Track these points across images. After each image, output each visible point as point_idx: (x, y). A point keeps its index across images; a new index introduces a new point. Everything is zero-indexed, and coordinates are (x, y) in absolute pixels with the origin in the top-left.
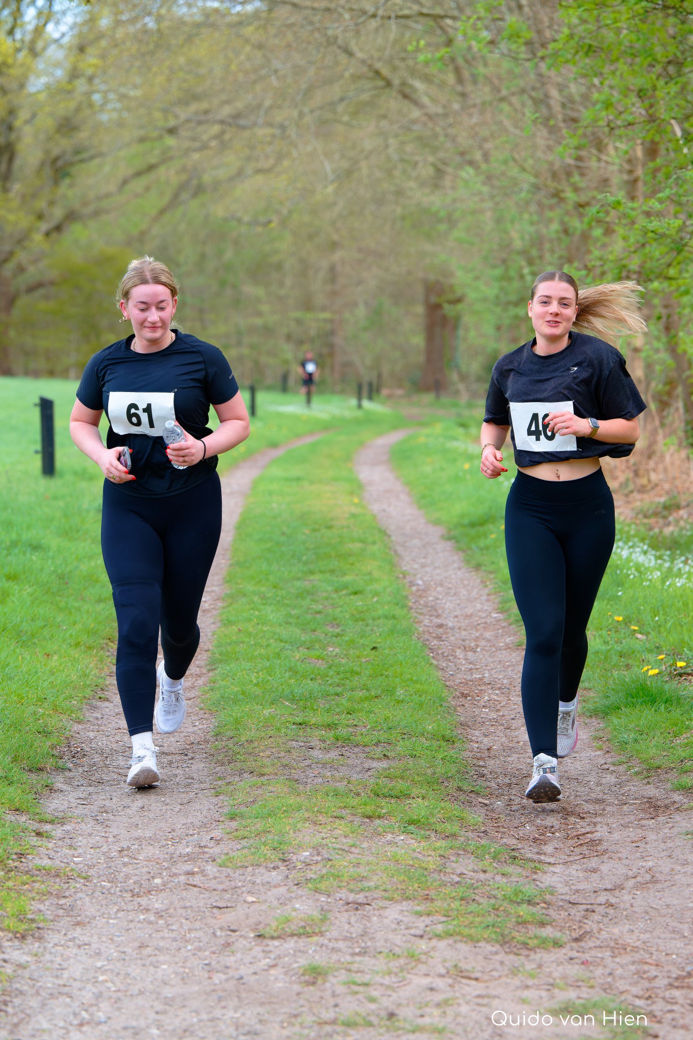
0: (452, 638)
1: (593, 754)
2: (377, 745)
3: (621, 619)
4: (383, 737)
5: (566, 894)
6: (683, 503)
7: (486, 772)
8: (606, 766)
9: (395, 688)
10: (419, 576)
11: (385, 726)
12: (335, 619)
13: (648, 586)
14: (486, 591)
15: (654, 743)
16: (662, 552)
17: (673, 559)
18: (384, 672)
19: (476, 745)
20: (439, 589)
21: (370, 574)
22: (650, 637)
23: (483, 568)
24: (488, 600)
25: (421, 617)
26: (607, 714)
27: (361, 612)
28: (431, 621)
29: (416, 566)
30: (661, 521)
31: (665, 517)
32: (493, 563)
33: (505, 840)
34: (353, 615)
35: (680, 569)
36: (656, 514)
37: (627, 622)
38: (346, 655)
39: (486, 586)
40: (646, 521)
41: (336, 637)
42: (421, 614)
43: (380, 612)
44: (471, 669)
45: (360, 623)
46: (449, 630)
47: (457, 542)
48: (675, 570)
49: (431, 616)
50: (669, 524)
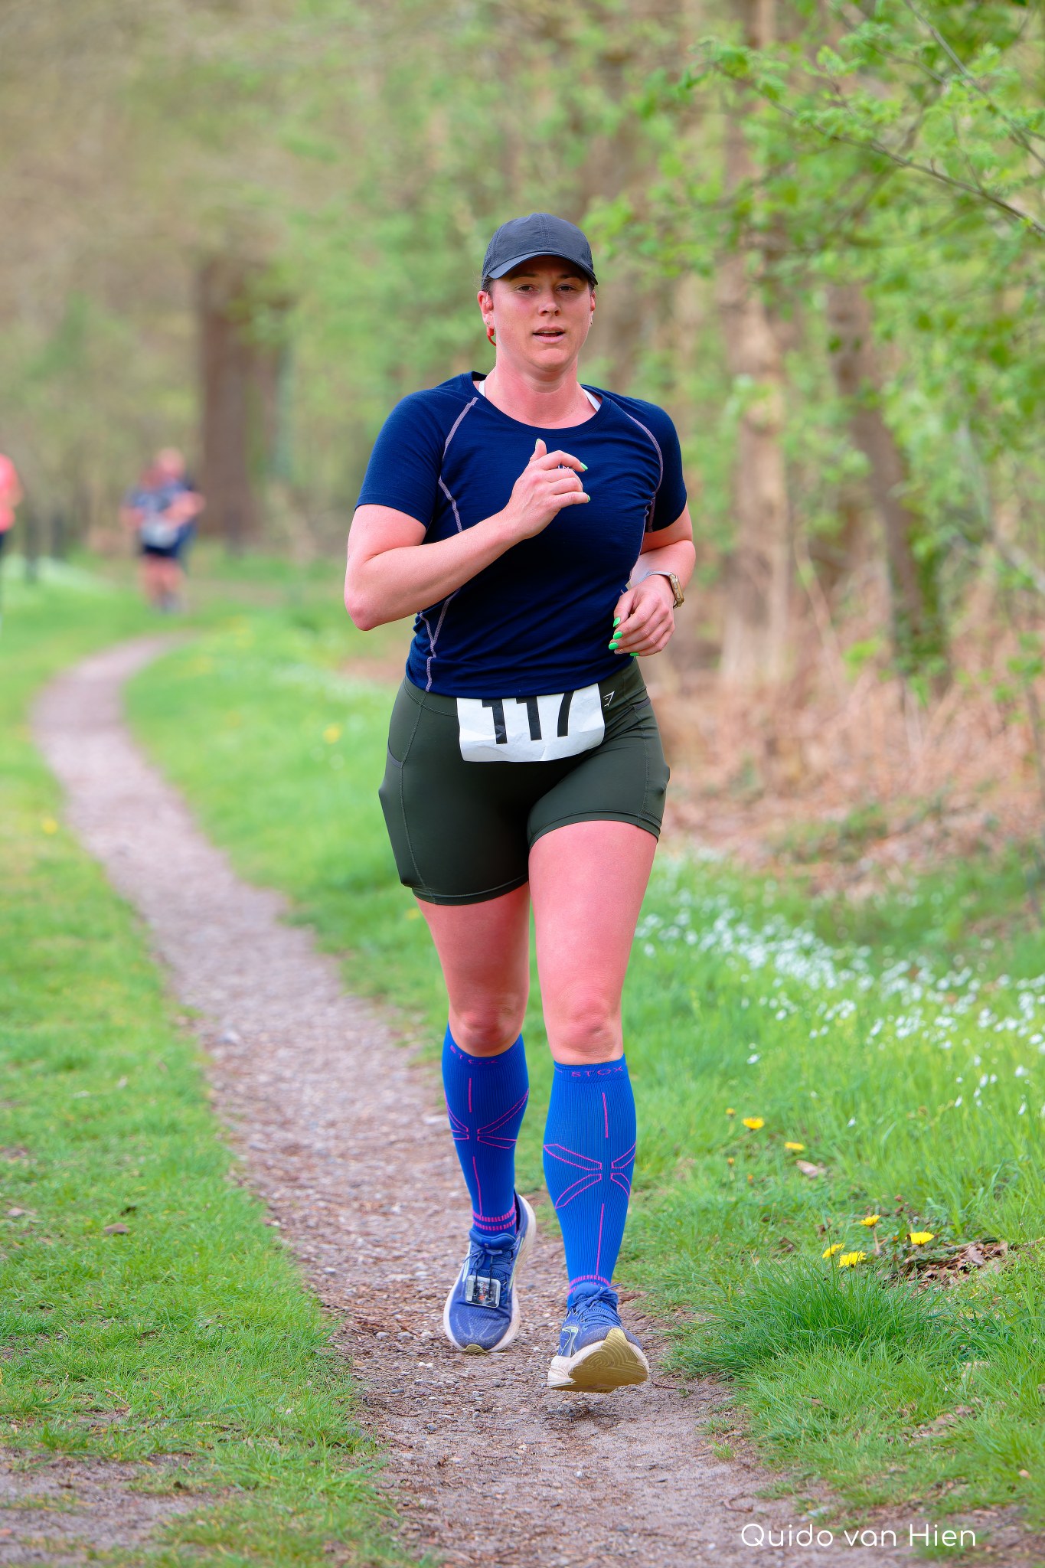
0: (326, 1181)
1: (709, 1472)
2: (155, 1458)
3: (759, 1123)
4: (171, 1437)
6: (895, 825)
7: (438, 1522)
8: (743, 1503)
9: (191, 1313)
10: (228, 1020)
11: (172, 1410)
12: (22, 1136)
13: (824, 1040)
14: (404, 1057)
15: (864, 1439)
16: (848, 949)
17: (876, 968)
18: (159, 1270)
19: (409, 1455)
20: (283, 1053)
21: (103, 1016)
22: (836, 1170)
23: (394, 998)
24: (411, 1081)
25: (242, 1128)
26: (740, 1368)
27: (86, 1117)
28: (268, 1137)
29: (218, 994)
30: (840, 870)
31: (849, 860)
32: (418, 984)
34: (67, 1124)
35: (898, 995)
36: (825, 852)
37: (775, 1132)
38: (54, 1228)
39: (404, 1045)
40: (803, 870)
41: (28, 1181)
42: (243, 1118)
43: (139, 1116)
44: (378, 1260)
45: (88, 1144)
46: (314, 1160)
47: (321, 930)
48: (884, 997)
49: (266, 1123)
50: (858, 878)
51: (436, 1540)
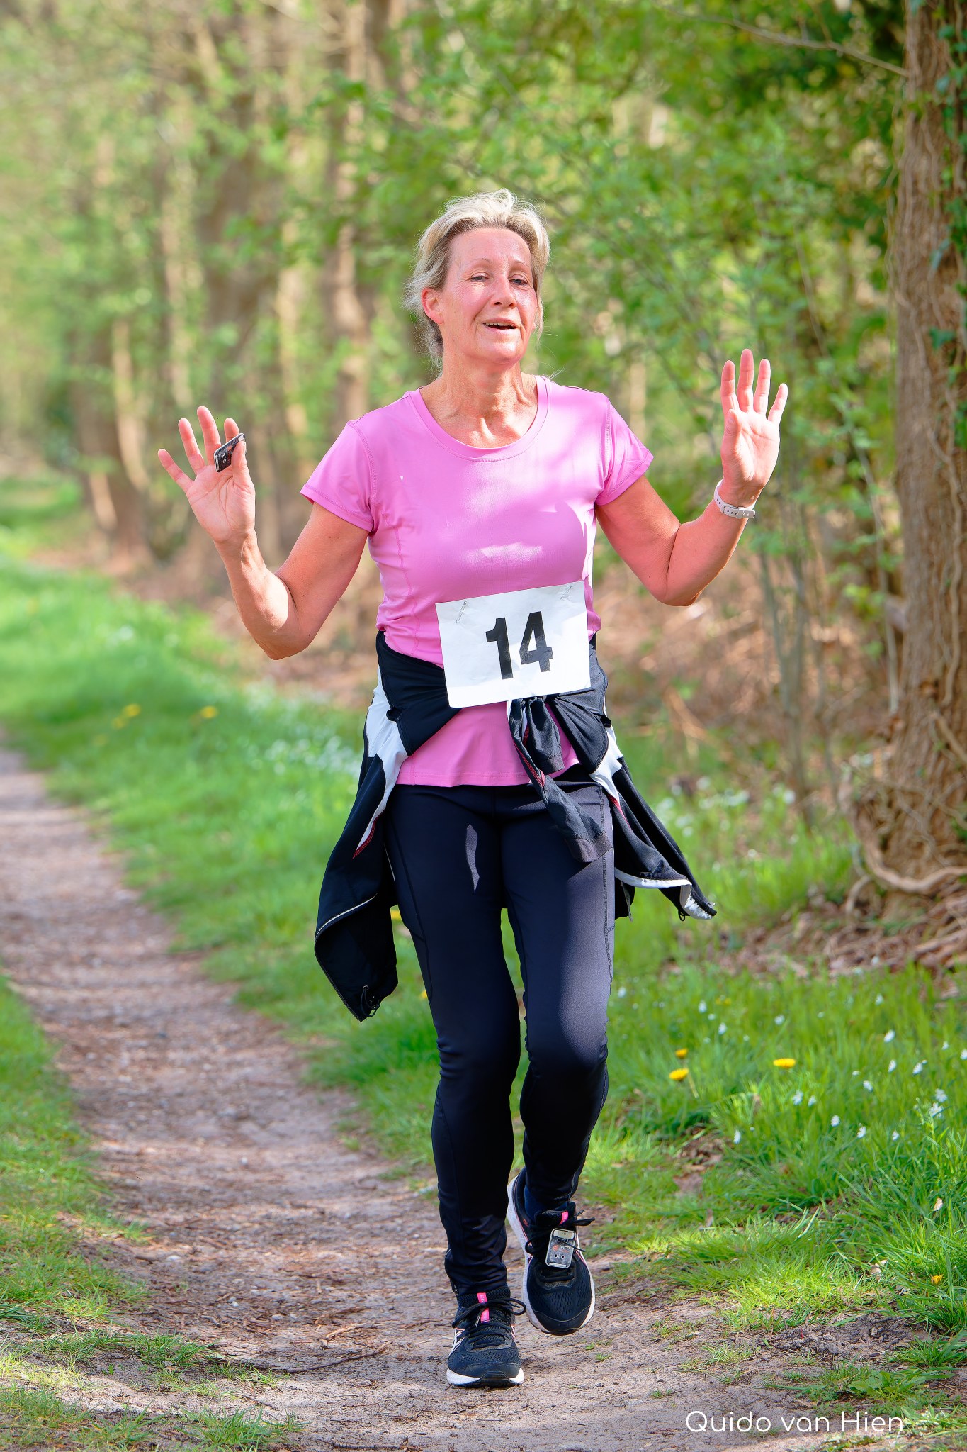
1: (343, 1159)
5: (325, 1430)
7: (140, 1198)
8: (369, 1184)
14: (99, 849)
23: (87, 804)
24: (104, 866)
26: (362, 1081)
33: (194, 1329)
39: (98, 840)
46: (34, 925)
51: (139, 1211)
